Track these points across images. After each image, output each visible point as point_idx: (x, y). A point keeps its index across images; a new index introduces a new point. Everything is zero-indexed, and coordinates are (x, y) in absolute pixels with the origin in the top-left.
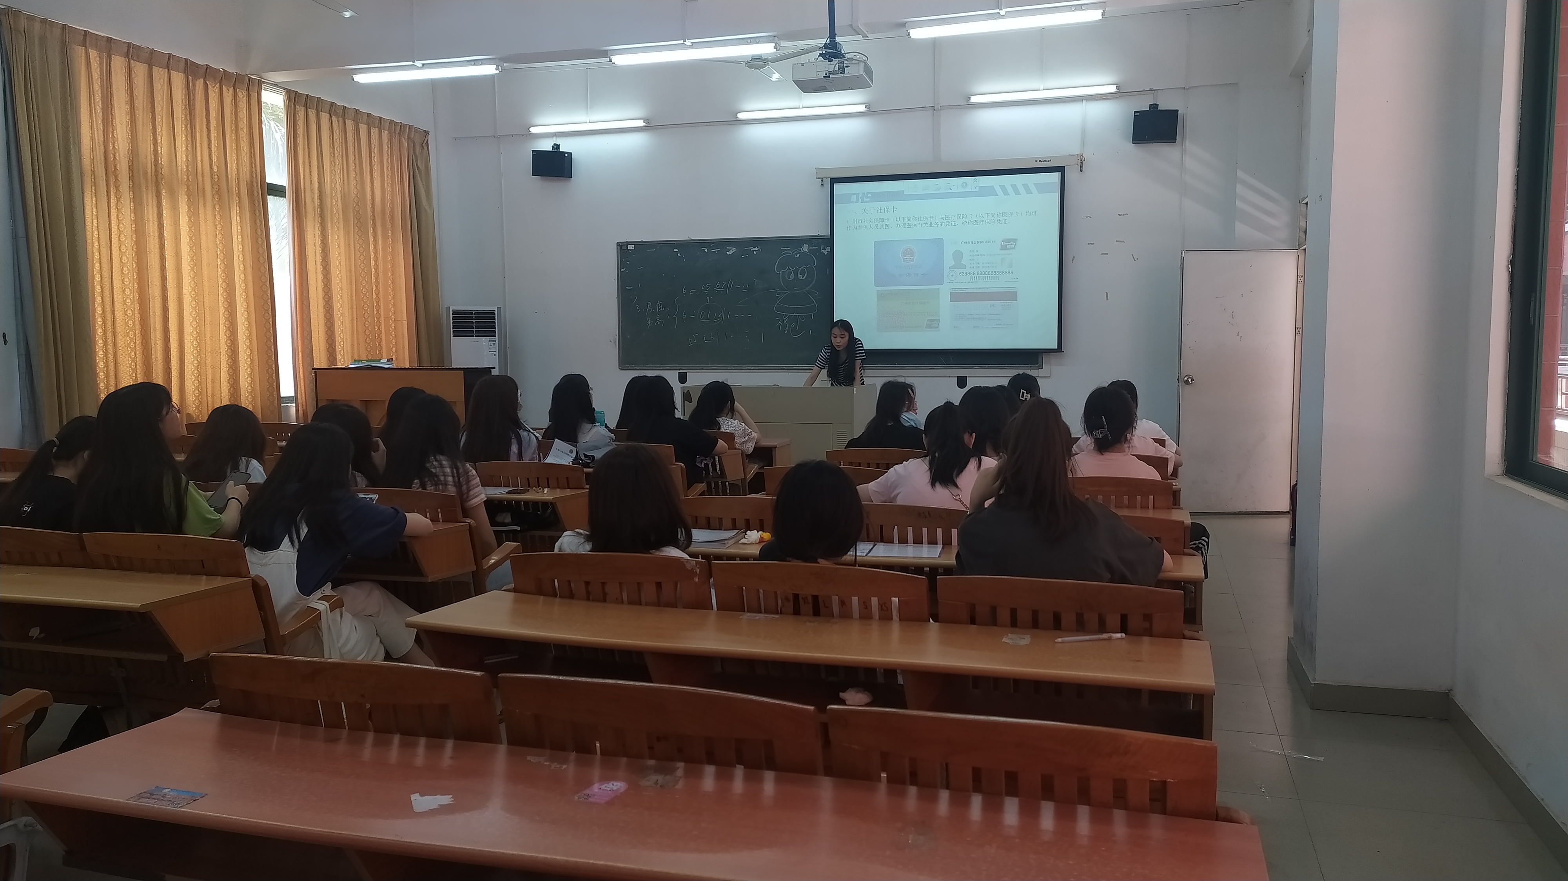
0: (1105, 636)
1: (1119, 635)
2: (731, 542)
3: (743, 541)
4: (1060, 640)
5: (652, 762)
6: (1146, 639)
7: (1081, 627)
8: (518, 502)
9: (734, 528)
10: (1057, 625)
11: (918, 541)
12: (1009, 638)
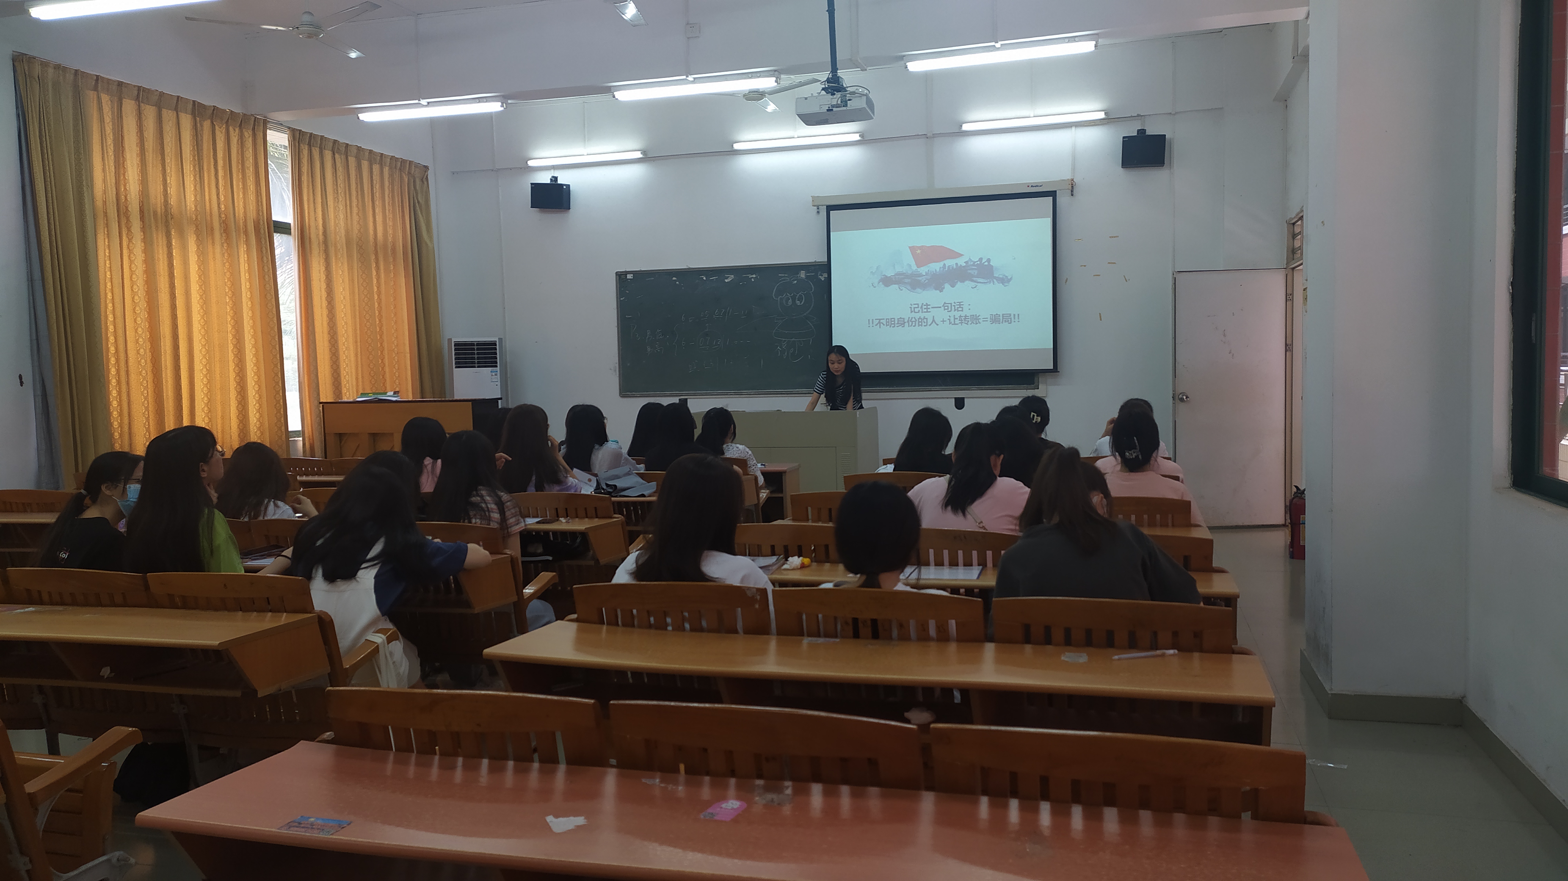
0: (1159, 652)
1: (1171, 652)
2: (774, 568)
3: (785, 566)
4: (1116, 657)
5: (760, 782)
6: (1196, 655)
7: (1133, 644)
8: (547, 533)
9: (773, 554)
10: (1110, 642)
11: (954, 563)
12: (1069, 656)
